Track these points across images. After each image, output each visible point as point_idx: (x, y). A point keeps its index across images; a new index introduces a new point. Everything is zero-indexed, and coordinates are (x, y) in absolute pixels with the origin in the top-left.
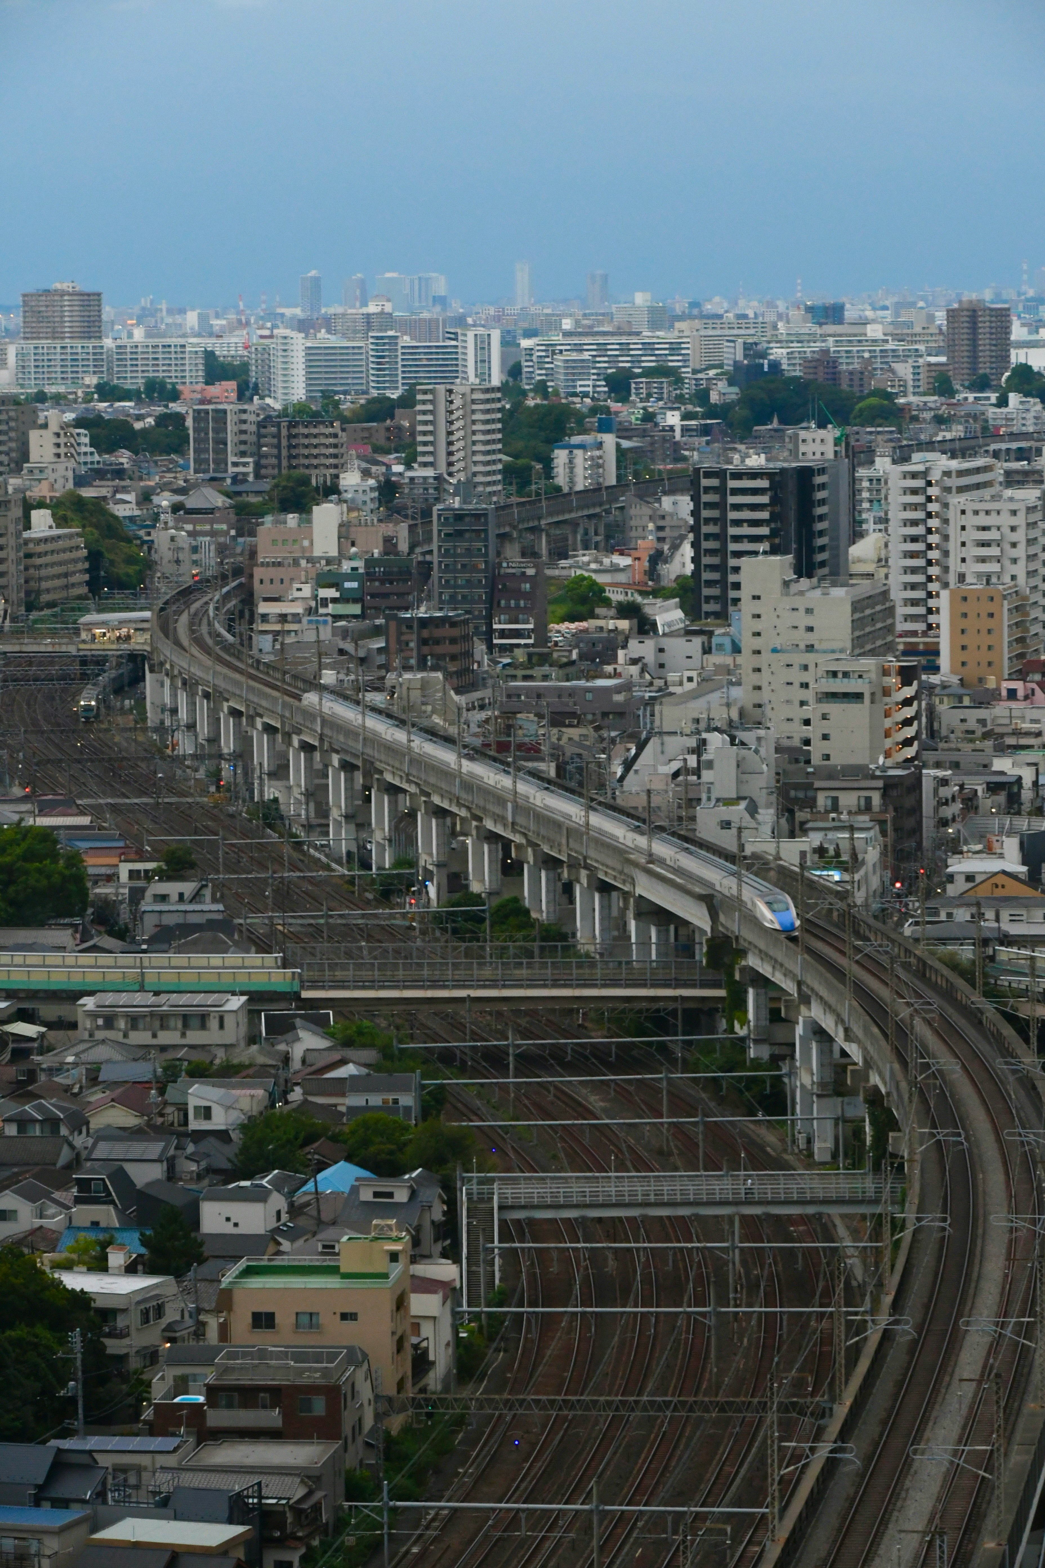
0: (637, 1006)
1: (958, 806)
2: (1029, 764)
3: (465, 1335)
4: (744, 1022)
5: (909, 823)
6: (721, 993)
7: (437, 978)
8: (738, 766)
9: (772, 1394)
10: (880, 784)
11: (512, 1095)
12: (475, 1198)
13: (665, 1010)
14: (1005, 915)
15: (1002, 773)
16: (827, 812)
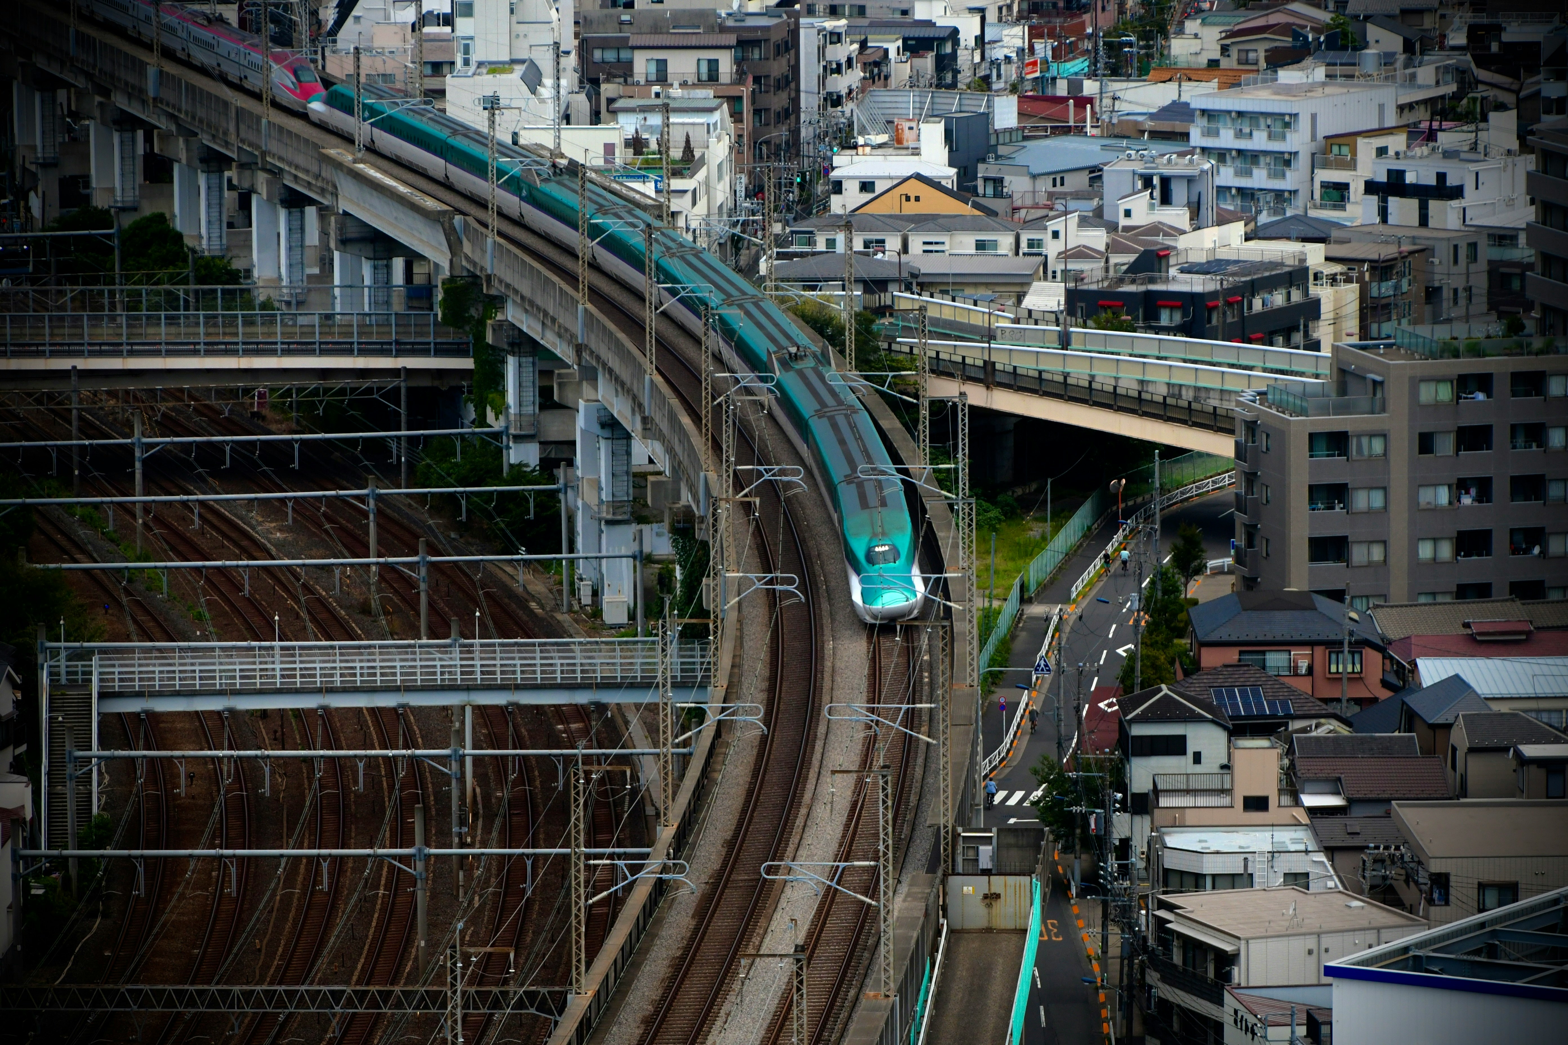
0: (338, 384)
1: (854, 77)
2: (972, 10)
3: (41, 892)
4: (501, 409)
5: (778, 101)
6: (467, 363)
7: (27, 340)
8: (512, 11)
9: (455, 978)
10: (732, 39)
11: (140, 521)
12: (63, 680)
13: (379, 389)
14: (916, 244)
15: (929, 24)
16: (649, 83)
